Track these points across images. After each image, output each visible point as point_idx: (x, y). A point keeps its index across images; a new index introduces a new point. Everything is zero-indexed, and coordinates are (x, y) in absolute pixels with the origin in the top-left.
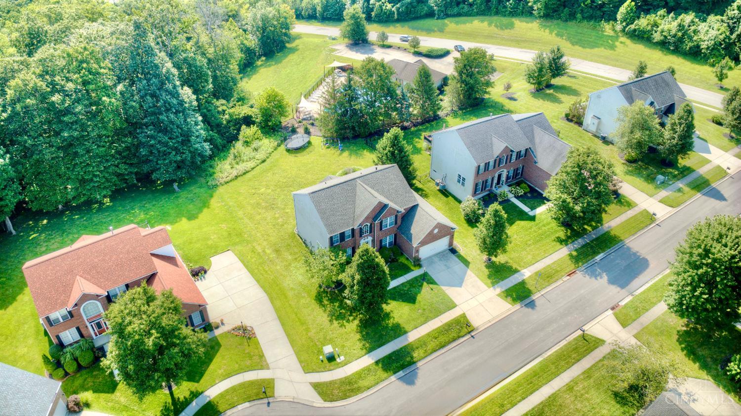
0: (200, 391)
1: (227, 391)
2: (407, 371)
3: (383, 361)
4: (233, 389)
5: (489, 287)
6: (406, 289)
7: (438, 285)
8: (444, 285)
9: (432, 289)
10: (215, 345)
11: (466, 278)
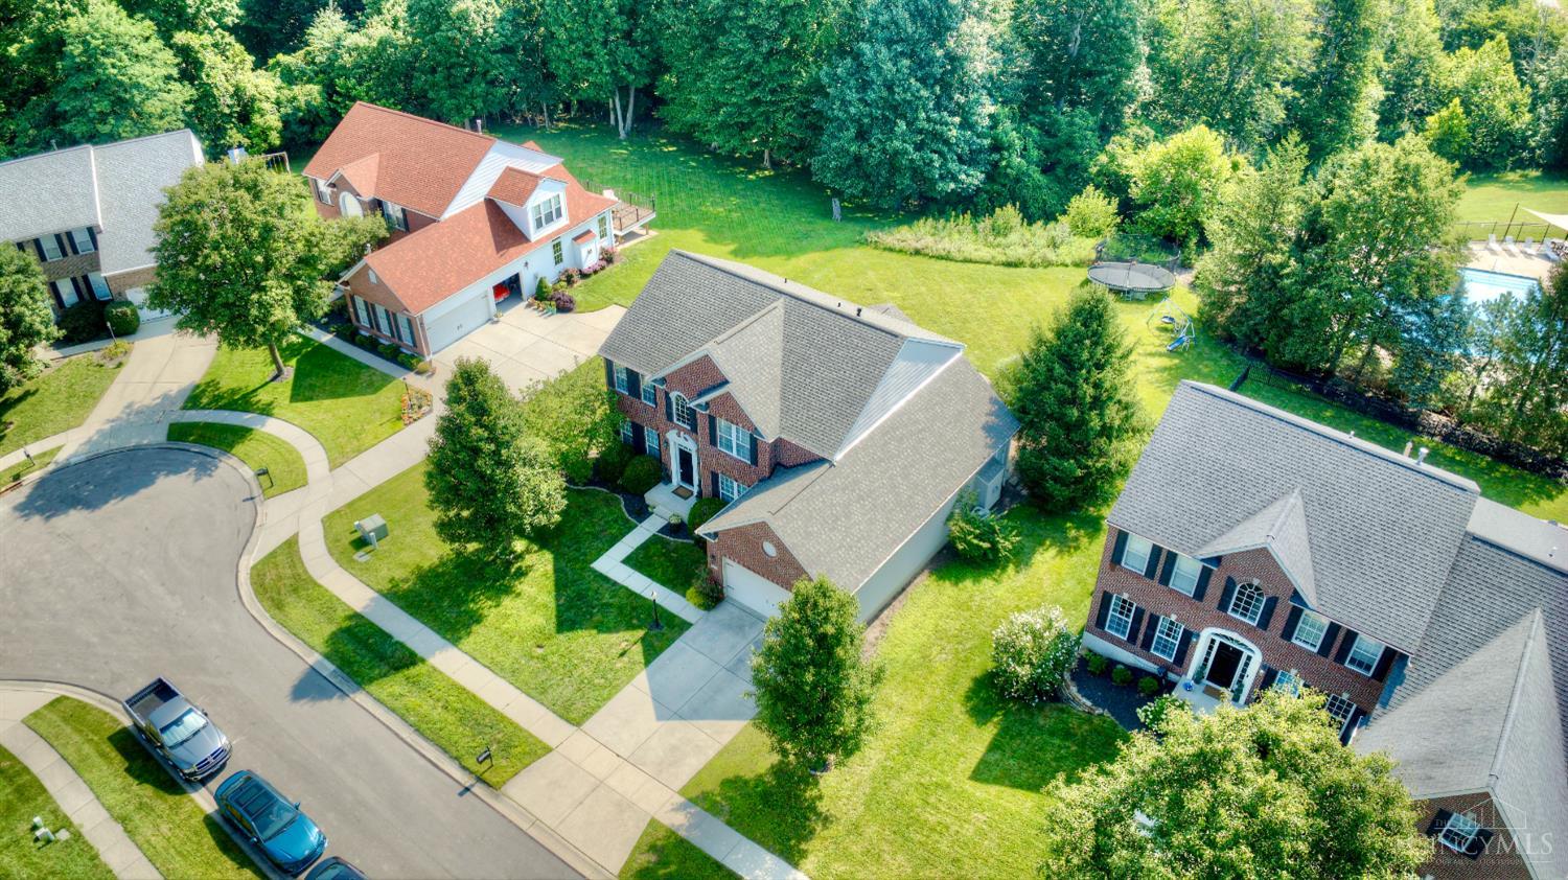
0: (274, 412)
2: (337, 678)
3: (358, 625)
5: (681, 792)
6: (607, 598)
7: (647, 662)
8: (650, 678)
9: (622, 655)
10: (375, 384)
11: (701, 723)
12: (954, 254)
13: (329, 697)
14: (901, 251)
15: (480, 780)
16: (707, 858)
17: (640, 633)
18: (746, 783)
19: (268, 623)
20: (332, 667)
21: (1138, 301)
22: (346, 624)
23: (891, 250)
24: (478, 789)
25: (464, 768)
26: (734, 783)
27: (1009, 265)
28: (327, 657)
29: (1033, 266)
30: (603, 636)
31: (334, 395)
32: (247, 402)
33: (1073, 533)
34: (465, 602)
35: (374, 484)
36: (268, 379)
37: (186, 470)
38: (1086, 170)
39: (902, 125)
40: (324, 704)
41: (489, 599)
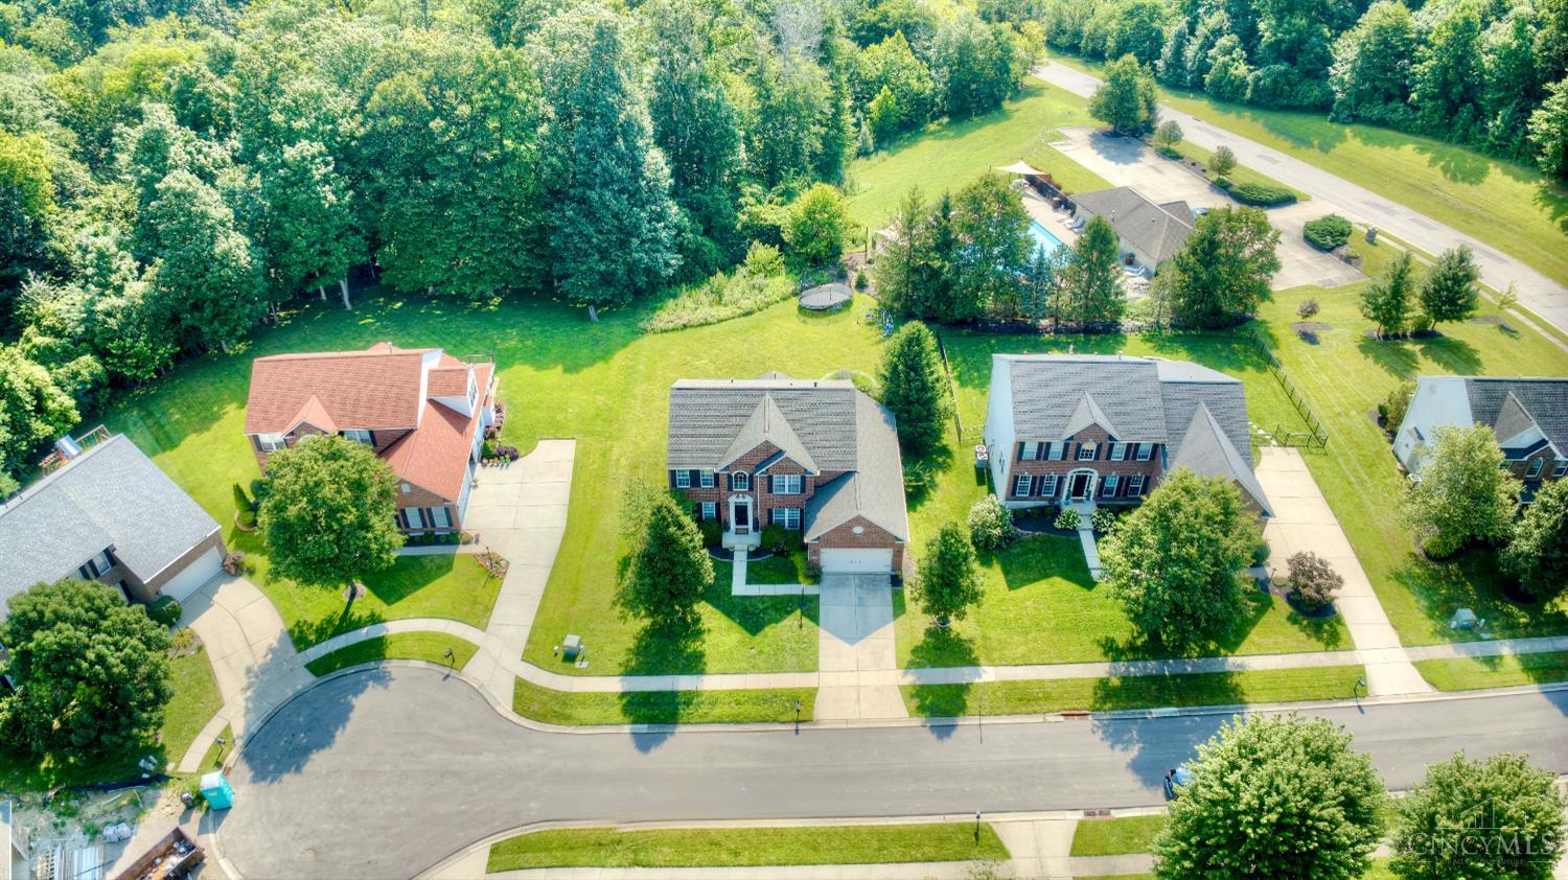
0: (383, 617)
1: (412, 634)
2: (656, 729)
3: (633, 698)
4: (421, 636)
5: (898, 667)
6: (761, 607)
7: (818, 624)
8: (826, 629)
9: (801, 627)
10: (445, 566)
11: (874, 635)
12: (710, 320)
13: (666, 738)
14: (673, 330)
15: (798, 722)
16: (941, 686)
17: (798, 612)
18: (921, 647)
19: (569, 730)
20: (646, 726)
21: (839, 311)
22: (624, 701)
23: (666, 331)
24: (801, 727)
25: (784, 723)
26: (915, 651)
27: (749, 313)
28: (634, 723)
29: (760, 310)
30: (780, 624)
31: (417, 586)
32: (352, 623)
33: (940, 460)
34: (682, 651)
35: (530, 623)
36: (346, 600)
37: (367, 686)
38: (734, 228)
39: (635, 242)
40: (665, 743)
41: (694, 641)
